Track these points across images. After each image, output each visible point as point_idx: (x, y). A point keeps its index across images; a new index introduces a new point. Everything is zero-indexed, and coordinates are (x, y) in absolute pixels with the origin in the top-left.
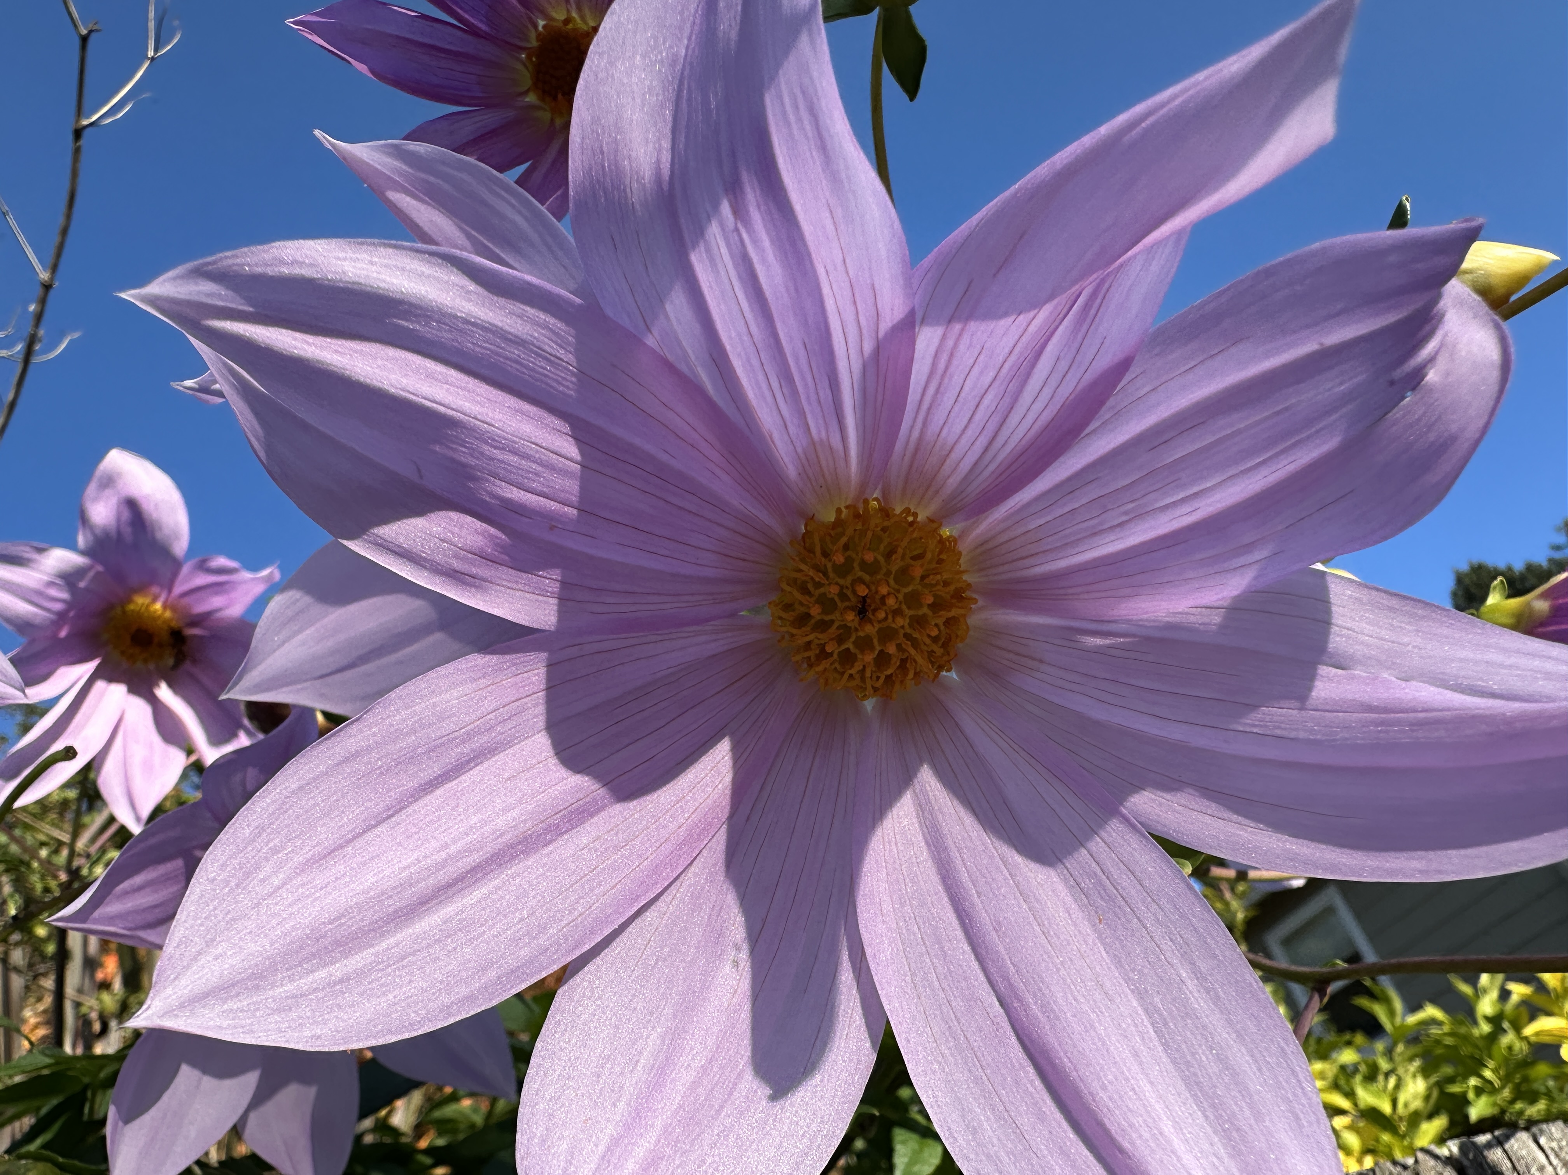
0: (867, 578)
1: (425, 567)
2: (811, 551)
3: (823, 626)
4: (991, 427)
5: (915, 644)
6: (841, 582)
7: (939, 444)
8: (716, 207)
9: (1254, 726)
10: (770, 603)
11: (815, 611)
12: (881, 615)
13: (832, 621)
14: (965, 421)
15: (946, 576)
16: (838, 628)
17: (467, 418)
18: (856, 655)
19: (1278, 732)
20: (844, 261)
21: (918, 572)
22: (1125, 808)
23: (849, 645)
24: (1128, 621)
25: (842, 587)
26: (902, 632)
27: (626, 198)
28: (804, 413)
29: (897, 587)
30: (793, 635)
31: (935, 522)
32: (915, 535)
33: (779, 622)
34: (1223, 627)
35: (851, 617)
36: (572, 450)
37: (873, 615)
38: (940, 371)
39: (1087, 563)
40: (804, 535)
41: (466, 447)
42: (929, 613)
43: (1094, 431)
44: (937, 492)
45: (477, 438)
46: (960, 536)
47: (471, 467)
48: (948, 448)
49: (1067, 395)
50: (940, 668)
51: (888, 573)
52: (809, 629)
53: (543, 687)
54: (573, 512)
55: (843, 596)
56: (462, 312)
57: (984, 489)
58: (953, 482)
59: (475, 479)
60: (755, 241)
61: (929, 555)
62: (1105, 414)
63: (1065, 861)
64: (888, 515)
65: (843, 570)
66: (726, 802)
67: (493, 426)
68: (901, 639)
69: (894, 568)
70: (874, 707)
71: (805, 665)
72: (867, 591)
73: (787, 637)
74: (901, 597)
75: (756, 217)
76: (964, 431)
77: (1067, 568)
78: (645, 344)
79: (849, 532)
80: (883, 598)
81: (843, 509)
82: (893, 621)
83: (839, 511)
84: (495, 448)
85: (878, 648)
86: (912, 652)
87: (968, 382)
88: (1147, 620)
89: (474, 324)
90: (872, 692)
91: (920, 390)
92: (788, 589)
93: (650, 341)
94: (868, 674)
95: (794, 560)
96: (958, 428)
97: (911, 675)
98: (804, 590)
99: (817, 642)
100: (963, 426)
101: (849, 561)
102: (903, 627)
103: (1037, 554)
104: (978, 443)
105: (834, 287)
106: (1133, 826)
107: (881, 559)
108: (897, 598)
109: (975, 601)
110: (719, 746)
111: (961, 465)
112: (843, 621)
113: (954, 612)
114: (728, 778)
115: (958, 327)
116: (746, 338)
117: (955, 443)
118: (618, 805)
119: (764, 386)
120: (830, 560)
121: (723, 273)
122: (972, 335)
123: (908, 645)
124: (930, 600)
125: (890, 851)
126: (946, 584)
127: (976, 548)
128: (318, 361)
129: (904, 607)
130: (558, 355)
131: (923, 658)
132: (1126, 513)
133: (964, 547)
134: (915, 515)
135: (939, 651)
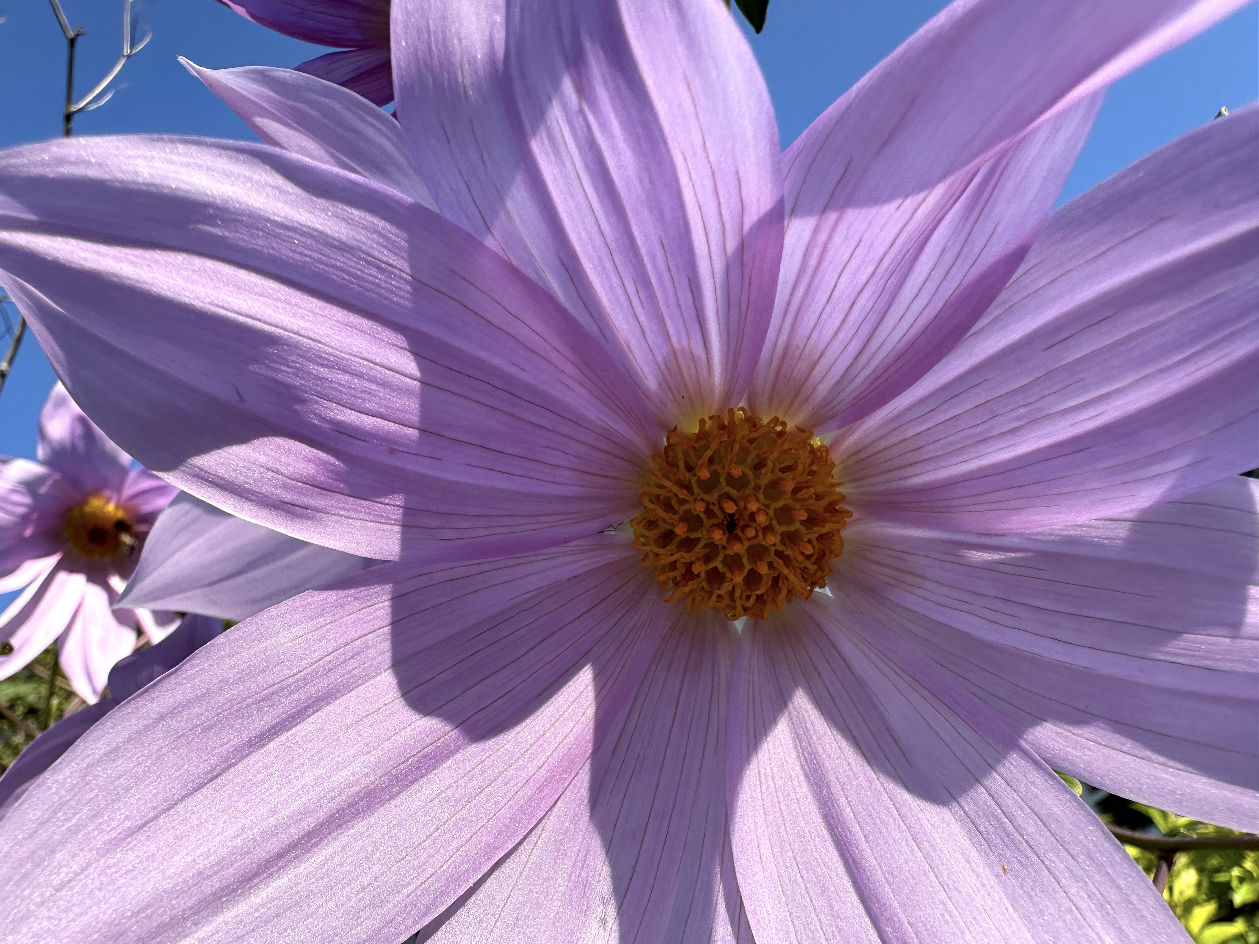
0: (734, 493)
1: (250, 500)
2: (674, 465)
3: (688, 544)
4: (867, 327)
5: (787, 561)
6: (707, 497)
7: (808, 347)
8: (556, 84)
9: (1179, 655)
10: (632, 520)
11: (681, 530)
12: (751, 533)
13: (698, 540)
14: (838, 322)
15: (819, 489)
16: (705, 547)
17: (287, 333)
18: (724, 574)
19: (1209, 663)
20: (704, 144)
21: (789, 486)
22: (1025, 740)
23: (717, 563)
24: (1020, 535)
25: (708, 504)
26: (773, 549)
27: (456, 80)
28: (664, 320)
29: (766, 502)
30: (657, 555)
31: (805, 432)
32: (786, 446)
33: (642, 540)
34: (1131, 543)
35: (718, 536)
36: (410, 366)
37: (742, 531)
38: (810, 270)
39: (972, 472)
40: (666, 448)
41: (289, 367)
42: (803, 529)
43: (981, 330)
44: (806, 400)
45: (301, 356)
46: (832, 445)
47: (295, 387)
48: (819, 353)
49: (950, 292)
50: (813, 584)
51: (757, 488)
52: (673, 547)
53: (388, 620)
54: (413, 433)
55: (709, 512)
56: (278, 215)
57: (857, 396)
58: (824, 388)
59: (303, 401)
60: (604, 126)
61: (800, 467)
62: (994, 311)
63: (960, 800)
64: (755, 426)
65: (709, 486)
66: (589, 735)
67: (319, 342)
68: (772, 557)
69: (764, 482)
70: (744, 626)
71: (671, 584)
72: (735, 508)
73: (651, 556)
74: (771, 512)
75: (603, 95)
76: (836, 333)
77: (951, 477)
78: (486, 247)
79: (714, 445)
80: (752, 516)
81: (707, 420)
82: (764, 538)
83: (702, 422)
84: (323, 366)
85: (748, 567)
86: (785, 571)
87: (841, 280)
88: (1040, 534)
89: (294, 229)
90: (742, 611)
91: (788, 292)
92: (650, 506)
93: (490, 243)
94: (738, 594)
95: (655, 475)
96: (828, 331)
97: (784, 593)
98: (668, 507)
99: (683, 560)
100: (836, 327)
101: (715, 476)
102: (774, 545)
103: (916, 463)
104: (851, 347)
105: (694, 176)
106: (1035, 762)
107: (750, 474)
108: (767, 514)
109: (850, 514)
110: (581, 674)
111: (834, 369)
112: (709, 539)
113: (828, 528)
114: (591, 711)
115: (832, 216)
116: (597, 237)
117: (826, 347)
118: (474, 746)
119: (620, 291)
120: (694, 475)
121: (568, 165)
122: (849, 227)
123: (780, 564)
124: (804, 516)
125: (768, 787)
126: (818, 497)
127: (849, 457)
128: (115, 275)
129: (775, 523)
130: (391, 261)
131: (795, 576)
132: (1018, 419)
133: (836, 457)
134: (784, 424)
135: (812, 568)
